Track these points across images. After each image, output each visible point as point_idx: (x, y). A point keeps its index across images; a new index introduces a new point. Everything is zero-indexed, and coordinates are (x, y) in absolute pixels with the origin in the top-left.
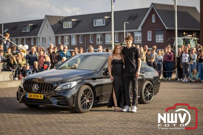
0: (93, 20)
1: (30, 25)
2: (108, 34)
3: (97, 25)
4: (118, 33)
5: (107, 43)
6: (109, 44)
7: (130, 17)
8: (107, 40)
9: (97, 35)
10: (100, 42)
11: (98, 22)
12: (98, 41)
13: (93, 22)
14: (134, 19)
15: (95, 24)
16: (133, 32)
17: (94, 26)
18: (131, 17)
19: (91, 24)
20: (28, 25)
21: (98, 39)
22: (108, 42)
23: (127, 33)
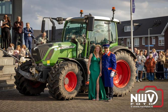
0: (124, 26)
1: (73, 31)
2: (137, 38)
3: (127, 31)
4: (145, 38)
5: (135, 45)
6: (137, 46)
7: (154, 24)
8: (136, 43)
9: (127, 39)
10: (129, 45)
11: (128, 28)
12: (128, 44)
13: (124, 28)
14: (158, 25)
15: (126, 30)
16: (157, 36)
17: (125, 31)
18: (156, 24)
19: (122, 29)
20: (72, 31)
21: (128, 42)
22: (137, 45)
23: (152, 37)
